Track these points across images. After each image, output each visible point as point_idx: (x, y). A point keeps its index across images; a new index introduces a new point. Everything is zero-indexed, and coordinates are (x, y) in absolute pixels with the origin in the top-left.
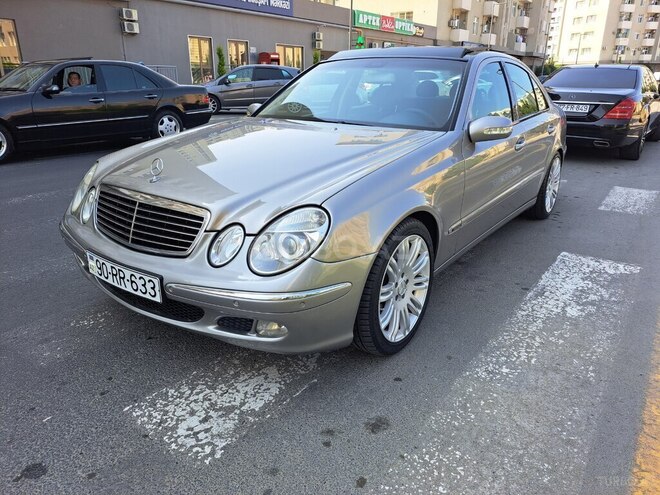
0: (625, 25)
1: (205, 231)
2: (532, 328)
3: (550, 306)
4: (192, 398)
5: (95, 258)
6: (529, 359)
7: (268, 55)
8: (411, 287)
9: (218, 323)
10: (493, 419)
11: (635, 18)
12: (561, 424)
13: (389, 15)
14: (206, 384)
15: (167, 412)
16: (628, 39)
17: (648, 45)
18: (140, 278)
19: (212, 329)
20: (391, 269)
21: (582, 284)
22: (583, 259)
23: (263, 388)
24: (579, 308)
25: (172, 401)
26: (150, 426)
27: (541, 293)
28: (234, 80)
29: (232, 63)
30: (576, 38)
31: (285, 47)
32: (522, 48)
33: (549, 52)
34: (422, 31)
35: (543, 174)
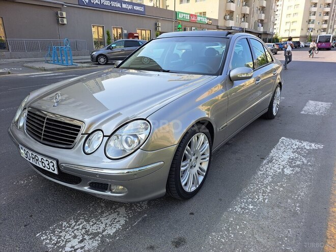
0: (313, 18)
1: (82, 134)
2: (266, 181)
3: (276, 168)
4: (76, 228)
5: (23, 149)
6: (264, 199)
7: (133, 34)
8: (199, 161)
9: (90, 185)
10: (244, 237)
11: (317, 14)
12: (281, 239)
13: (194, 14)
14: (84, 219)
15: (61, 236)
16: (314, 25)
17: (324, 27)
18: (46, 160)
19: (86, 189)
20: (187, 152)
21: (293, 155)
22: (293, 141)
23: (116, 221)
24: (291, 169)
25: (65, 230)
26: (50, 246)
27: (271, 161)
28: (115, 47)
29: (115, 38)
30: (288, 24)
31: (141, 30)
32: (261, 30)
33: (275, 31)
34: (211, 21)
35: (272, 95)
